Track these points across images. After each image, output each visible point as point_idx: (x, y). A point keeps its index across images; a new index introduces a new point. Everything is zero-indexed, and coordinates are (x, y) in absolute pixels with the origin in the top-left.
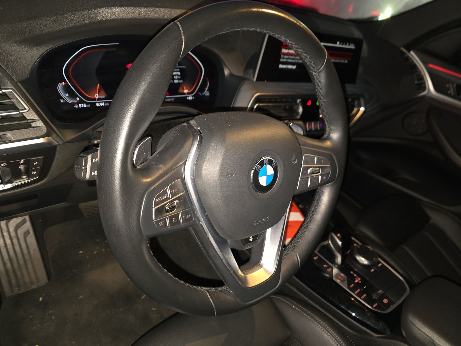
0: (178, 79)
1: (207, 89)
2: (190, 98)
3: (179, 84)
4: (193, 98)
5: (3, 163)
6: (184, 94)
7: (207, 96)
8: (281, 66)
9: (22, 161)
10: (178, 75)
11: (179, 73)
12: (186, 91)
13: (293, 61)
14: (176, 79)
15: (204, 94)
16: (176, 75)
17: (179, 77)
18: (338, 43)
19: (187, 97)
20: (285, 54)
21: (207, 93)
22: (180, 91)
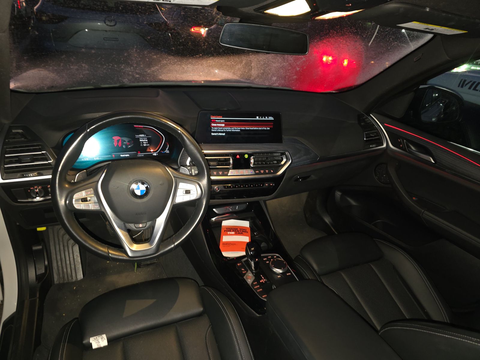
0: (146, 144)
1: (167, 149)
2: (155, 154)
3: (147, 147)
4: (157, 154)
5: (35, 186)
6: (151, 152)
7: (168, 153)
8: (213, 134)
9: (49, 186)
10: (146, 142)
11: (147, 140)
12: (152, 150)
13: (223, 130)
14: (145, 144)
15: (165, 152)
16: (144, 142)
17: (147, 143)
18: (257, 117)
19: (153, 154)
20: (214, 127)
21: (167, 151)
22: (148, 150)
